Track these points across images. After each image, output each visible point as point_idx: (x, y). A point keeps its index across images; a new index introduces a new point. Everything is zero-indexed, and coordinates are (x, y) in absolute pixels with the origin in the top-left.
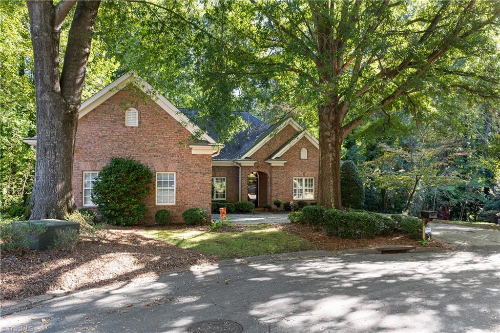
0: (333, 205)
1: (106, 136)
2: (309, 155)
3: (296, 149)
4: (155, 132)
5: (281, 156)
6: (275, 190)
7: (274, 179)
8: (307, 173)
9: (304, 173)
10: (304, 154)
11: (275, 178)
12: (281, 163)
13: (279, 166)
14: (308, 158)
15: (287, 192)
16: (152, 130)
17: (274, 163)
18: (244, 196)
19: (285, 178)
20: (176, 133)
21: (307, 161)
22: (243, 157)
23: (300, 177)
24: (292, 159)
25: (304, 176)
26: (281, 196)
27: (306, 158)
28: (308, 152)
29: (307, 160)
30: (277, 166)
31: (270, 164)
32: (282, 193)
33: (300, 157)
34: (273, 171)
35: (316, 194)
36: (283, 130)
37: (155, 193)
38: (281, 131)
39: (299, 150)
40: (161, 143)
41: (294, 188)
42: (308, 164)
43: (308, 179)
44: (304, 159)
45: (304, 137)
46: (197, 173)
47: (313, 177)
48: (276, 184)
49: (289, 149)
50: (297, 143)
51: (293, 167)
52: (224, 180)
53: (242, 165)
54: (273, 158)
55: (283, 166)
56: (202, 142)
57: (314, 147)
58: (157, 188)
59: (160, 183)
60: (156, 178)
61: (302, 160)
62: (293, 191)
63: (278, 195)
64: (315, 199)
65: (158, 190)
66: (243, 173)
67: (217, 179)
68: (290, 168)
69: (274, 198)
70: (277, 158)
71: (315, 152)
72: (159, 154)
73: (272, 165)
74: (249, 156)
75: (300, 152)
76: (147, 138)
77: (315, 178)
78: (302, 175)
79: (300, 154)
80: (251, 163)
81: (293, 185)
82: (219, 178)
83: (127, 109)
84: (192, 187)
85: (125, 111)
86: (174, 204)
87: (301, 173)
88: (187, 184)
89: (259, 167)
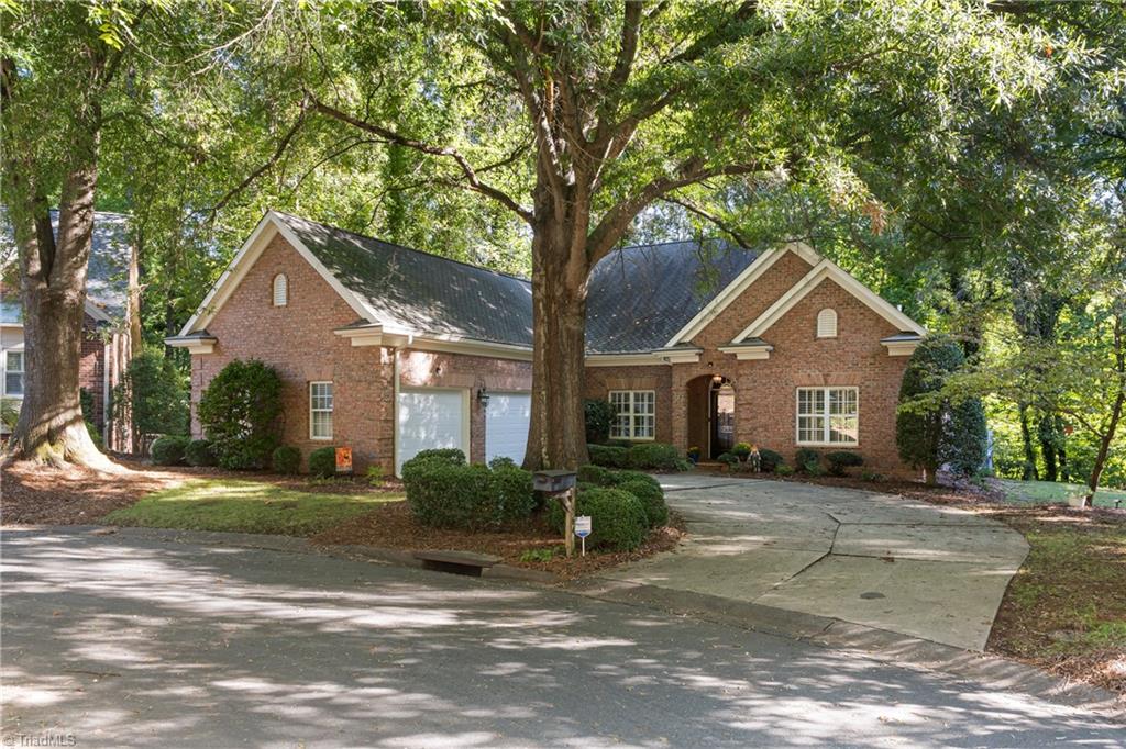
2: (842, 325)
3: (803, 314)
4: (306, 312)
5: (764, 335)
6: (747, 420)
7: (744, 393)
8: (834, 374)
9: (826, 377)
10: (827, 324)
11: (747, 389)
12: (759, 352)
13: (758, 361)
14: (838, 334)
15: (777, 424)
16: (303, 309)
17: (745, 354)
18: (677, 434)
19: (773, 389)
20: (332, 309)
21: (835, 342)
22: (671, 344)
23: (815, 385)
24: (793, 341)
25: (826, 384)
26: (762, 435)
27: (835, 335)
28: (839, 317)
29: (835, 339)
30: (752, 361)
31: (735, 355)
32: (765, 426)
33: (815, 336)
34: (741, 372)
35: (864, 431)
36: (773, 268)
37: (308, 419)
38: (768, 271)
39: (812, 315)
40: (314, 331)
41: (798, 415)
42: (838, 352)
43: (841, 392)
44: (828, 339)
45: (827, 278)
46: (360, 381)
47: (853, 385)
48: (750, 404)
49: (784, 316)
50: (805, 297)
51: (794, 359)
52: (650, 396)
53: (673, 361)
54: (737, 340)
55: (765, 360)
56: (361, 322)
57: (858, 302)
58: (312, 410)
59: (315, 401)
60: (308, 392)
61: (823, 341)
62: (794, 421)
63: (755, 433)
64: (860, 443)
65: (315, 413)
66: (676, 379)
67: (636, 396)
68: (787, 363)
69: (742, 438)
70: (748, 341)
71: (862, 317)
72: (311, 350)
73: (739, 358)
74: (687, 340)
75: (816, 319)
76: (296, 323)
77: (860, 387)
78: (819, 379)
79: (816, 326)
80: (691, 357)
81: (793, 407)
82: (640, 392)
83: (275, 276)
84: (355, 408)
85: (273, 281)
86: (330, 438)
87: (815, 374)
88: (347, 403)
89: (712, 364)
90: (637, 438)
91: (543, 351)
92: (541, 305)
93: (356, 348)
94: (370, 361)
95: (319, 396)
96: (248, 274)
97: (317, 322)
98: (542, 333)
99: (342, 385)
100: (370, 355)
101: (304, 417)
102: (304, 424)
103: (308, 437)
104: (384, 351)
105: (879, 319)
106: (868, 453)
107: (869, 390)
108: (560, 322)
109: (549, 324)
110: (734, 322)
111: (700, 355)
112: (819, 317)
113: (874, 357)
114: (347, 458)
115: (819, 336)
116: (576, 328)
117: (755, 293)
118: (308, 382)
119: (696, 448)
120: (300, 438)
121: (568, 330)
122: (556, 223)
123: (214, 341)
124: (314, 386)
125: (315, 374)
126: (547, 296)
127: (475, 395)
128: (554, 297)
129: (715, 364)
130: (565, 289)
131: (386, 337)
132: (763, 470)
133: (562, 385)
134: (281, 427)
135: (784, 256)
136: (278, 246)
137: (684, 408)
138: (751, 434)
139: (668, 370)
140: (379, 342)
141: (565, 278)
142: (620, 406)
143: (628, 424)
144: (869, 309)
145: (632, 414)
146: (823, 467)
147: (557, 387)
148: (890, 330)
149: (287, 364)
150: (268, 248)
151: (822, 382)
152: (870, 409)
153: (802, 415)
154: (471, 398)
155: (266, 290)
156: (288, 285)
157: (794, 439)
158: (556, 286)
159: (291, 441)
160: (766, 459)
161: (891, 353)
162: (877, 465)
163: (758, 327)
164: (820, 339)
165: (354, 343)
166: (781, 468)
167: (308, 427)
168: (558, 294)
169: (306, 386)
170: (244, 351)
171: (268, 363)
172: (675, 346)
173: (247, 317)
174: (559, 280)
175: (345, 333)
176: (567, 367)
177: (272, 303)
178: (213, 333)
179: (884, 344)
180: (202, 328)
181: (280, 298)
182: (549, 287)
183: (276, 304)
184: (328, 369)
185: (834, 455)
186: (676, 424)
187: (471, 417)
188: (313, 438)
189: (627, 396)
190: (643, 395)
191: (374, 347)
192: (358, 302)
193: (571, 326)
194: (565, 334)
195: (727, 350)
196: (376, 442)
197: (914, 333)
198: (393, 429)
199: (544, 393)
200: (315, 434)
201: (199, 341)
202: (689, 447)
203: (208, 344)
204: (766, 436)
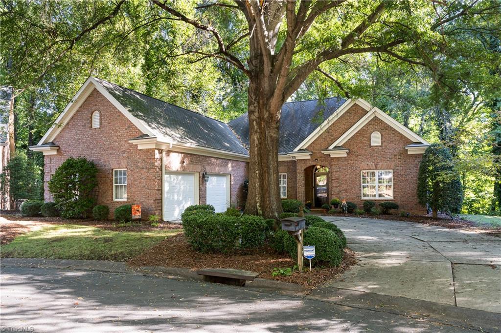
1: (80, 139)
2: (384, 139)
3: (364, 133)
4: (111, 131)
5: (344, 145)
6: (336, 187)
7: (334, 173)
8: (380, 164)
9: (376, 165)
10: (376, 139)
11: (336, 172)
12: (343, 154)
13: (341, 158)
14: (382, 144)
15: (352, 189)
16: (109, 130)
17: (334, 154)
18: (300, 195)
19: (349, 172)
20: (126, 129)
21: (380, 148)
22: (296, 150)
23: (371, 169)
24: (359, 148)
25: (376, 169)
26: (344, 194)
27: (380, 144)
28: (382, 136)
29: (380, 146)
30: (338, 158)
31: (329, 155)
32: (346, 191)
33: (370, 145)
34: (333, 163)
35: (396, 192)
36: (347, 112)
37: (112, 189)
38: (345, 113)
39: (368, 135)
40: (116, 141)
41: (362, 184)
42: (382, 153)
44: (377, 146)
45: (376, 117)
46: (143, 168)
47: (390, 169)
48: (338, 179)
49: (354, 135)
50: (365, 126)
51: (360, 157)
52: (284, 176)
53: (297, 158)
54: (331, 147)
55: (345, 157)
56: (144, 136)
57: (391, 128)
58: (114, 185)
59: (116, 179)
60: (112, 175)
61: (374, 148)
62: (360, 187)
63: (340, 193)
64: (394, 198)
65: (116, 186)
66: (299, 167)
68: (356, 159)
69: (334, 196)
70: (336, 148)
71: (393, 135)
72: (114, 152)
73: (331, 156)
74: (304, 148)
75: (370, 137)
76: (105, 137)
77: (393, 170)
78: (373, 167)
79: (370, 140)
80: (306, 156)
81: (360, 180)
83: (93, 112)
84: (140, 183)
85: (92, 115)
86: (126, 200)
87: (371, 164)
88: (135, 180)
89: (317, 159)
91: (256, 148)
92: (255, 123)
93: (140, 150)
94: (149, 157)
95: (118, 177)
96: (78, 111)
97: (117, 136)
98: (256, 138)
99: (132, 171)
100: (149, 154)
101: (111, 188)
102: (110, 192)
103: (112, 200)
104: (157, 152)
105: (402, 136)
106: (399, 203)
107: (399, 171)
108: (267, 132)
109: (261, 133)
110: (328, 139)
111: (311, 155)
112: (372, 137)
113: (400, 155)
114: (138, 211)
115: (372, 145)
116: (275, 135)
117: (339, 124)
118: (112, 170)
119: (309, 201)
120: (108, 200)
121: (271, 137)
122: (265, 76)
123: (58, 148)
124: (116, 171)
125: (117, 165)
126: (259, 118)
127: (201, 176)
128: (263, 118)
129: (319, 159)
130: (270, 113)
131: (158, 143)
132: (349, 212)
133: (268, 167)
134: (97, 194)
135: (353, 106)
136: (95, 96)
137: (303, 182)
138: (339, 194)
139: (294, 163)
140: (153, 146)
141: (270, 107)
144: (397, 131)
146: (379, 210)
147: (266, 169)
148: (408, 142)
149: (100, 160)
150: (89, 97)
151: (374, 168)
152: (399, 180)
153: (364, 184)
154: (199, 177)
155: (88, 119)
156: (101, 117)
157: (361, 196)
158: (265, 111)
159: (103, 202)
161: (409, 153)
162: (403, 208)
163: (341, 141)
164: (372, 146)
165: (139, 147)
166: (358, 210)
167: (113, 194)
168: (265, 116)
169: (111, 171)
170: (75, 153)
171: (89, 159)
172: (298, 151)
173: (77, 134)
174: (266, 109)
175: (134, 142)
176: (271, 157)
177: (91, 127)
178: (57, 144)
179: (406, 148)
180: (51, 141)
181: (96, 124)
182: (261, 112)
183: (93, 127)
184: (124, 163)
185: (385, 204)
186: (299, 190)
187: (200, 188)
188: (115, 200)
190: (280, 176)
191: (151, 149)
192: (141, 125)
193: (272, 134)
194: (269, 139)
195: (326, 152)
196: (153, 201)
197: (421, 143)
198: (161, 194)
199: (257, 172)
200: (116, 198)
201: (49, 148)
202: (306, 201)
203: (54, 149)
204: (346, 195)
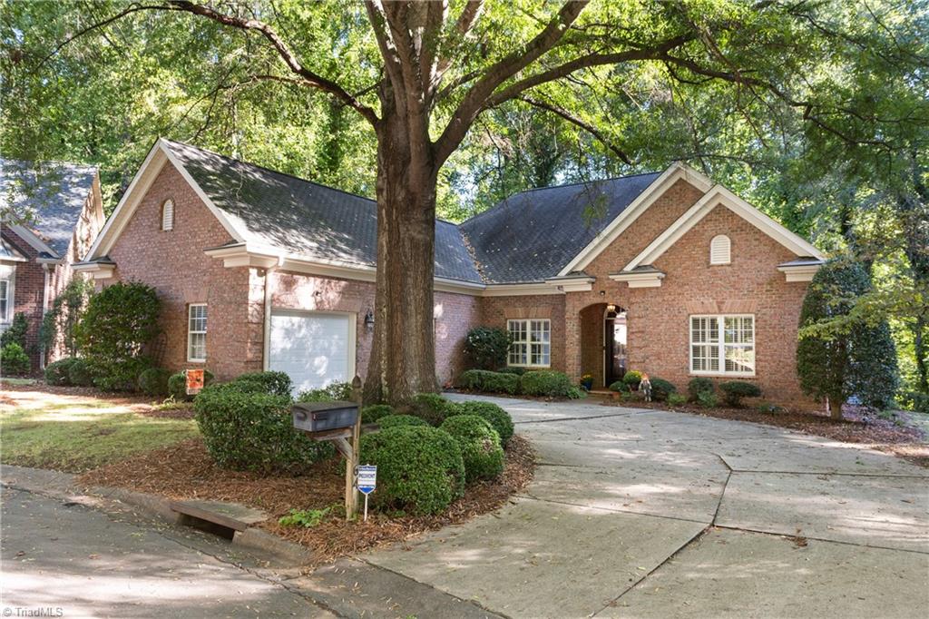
0: (383, 375)
1: (144, 250)
2: (737, 251)
3: (696, 240)
4: (188, 235)
5: (656, 262)
6: (640, 348)
7: (633, 320)
8: (728, 302)
9: (720, 304)
10: (721, 251)
11: (638, 317)
12: (652, 281)
13: (650, 288)
14: (733, 260)
15: (670, 353)
16: (185, 233)
17: (636, 282)
18: (571, 361)
19: (666, 317)
20: (209, 231)
21: (729, 269)
22: (563, 273)
23: (708, 313)
24: (686, 268)
25: (720, 311)
26: (654, 363)
27: (729, 262)
28: (733, 244)
29: (730, 265)
30: (644, 289)
31: (626, 283)
32: (658, 356)
33: (709, 263)
34: (633, 300)
35: (760, 360)
36: (665, 196)
37: (186, 341)
38: (659, 200)
39: (704, 243)
40: (193, 253)
41: (692, 344)
42: (732, 279)
43: (736, 321)
44: (722, 265)
45: (720, 204)
46: (231, 303)
47: (749, 313)
48: (643, 332)
49: (676, 243)
50: (697, 224)
51: (687, 287)
52: (546, 324)
53: (567, 290)
54: (629, 268)
55: (657, 288)
56: (231, 242)
57: (752, 228)
58: (190, 332)
59: (193, 321)
60: (187, 315)
61: (716, 268)
62: (688, 350)
63: (647, 360)
64: (757, 374)
65: (194, 335)
66: (569, 307)
67: (533, 324)
68: (679, 291)
69: (635, 366)
70: (639, 269)
71: (757, 243)
72: (191, 272)
73: (630, 286)
74: (580, 269)
75: (709, 246)
76: (179, 246)
77: (756, 315)
78: (713, 308)
79: (709, 252)
80: (583, 285)
81: (687, 336)
82: (536, 320)
83: (164, 202)
84: (225, 329)
85: (162, 207)
86: (203, 361)
87: (710, 302)
88: (219, 325)
89: (604, 292)
90: (534, 365)
91: (385, 263)
92: (384, 211)
93: (228, 269)
94: (240, 283)
95: (196, 318)
96: (143, 201)
97: (196, 244)
99: (215, 307)
100: (240, 276)
101: (183, 339)
102: (183, 346)
103: (186, 359)
104: (253, 272)
105: (774, 244)
106: (766, 383)
107: (767, 318)
108: (402, 229)
109: (390, 232)
110: (626, 251)
111: (593, 283)
112: (712, 244)
113: (770, 284)
114: (198, 380)
115: (712, 263)
116: (420, 237)
117: (648, 221)
118: (188, 305)
119: (589, 376)
120: (178, 361)
121: (412, 239)
122: (397, 118)
123: (113, 266)
124: (193, 308)
125: (192, 295)
126: (388, 201)
127: (363, 320)
128: (395, 202)
129: (607, 292)
130: (408, 192)
131: (253, 256)
132: (654, 399)
133: (403, 299)
134: (163, 349)
135: (675, 184)
136: (168, 173)
137: (577, 336)
138: (644, 362)
139: (562, 298)
140: (246, 262)
141: (408, 180)
142: (518, 334)
143: (524, 351)
144: (764, 235)
145: (528, 342)
146: (717, 397)
147: (398, 303)
148: (787, 256)
149: (170, 287)
150: (160, 175)
151: (716, 309)
152: (767, 337)
153: (696, 344)
154: (357, 323)
155: (157, 215)
156: (174, 210)
157: (688, 368)
158: (398, 188)
159: (171, 363)
160: (658, 388)
161: (789, 279)
162: (776, 395)
163: (650, 254)
164: (713, 266)
165: (227, 264)
166: (673, 397)
167: (186, 350)
168: (400, 198)
169: (185, 307)
170: (136, 272)
171: (152, 284)
172: (568, 274)
173: (140, 241)
174: (401, 181)
175: (216, 254)
177: (161, 228)
178: (113, 259)
179: (780, 269)
180: (104, 254)
181: (168, 225)
182: (391, 191)
183: (164, 229)
184: (204, 291)
185: (729, 385)
186: (569, 352)
187: (357, 342)
188: (190, 360)
189: (524, 326)
190: (539, 324)
191: (243, 267)
192: (234, 223)
193: (414, 234)
194: (407, 243)
195: (619, 278)
196: (243, 364)
197: (813, 258)
198: (262, 351)
199: (385, 310)
200: (194, 357)
201: (97, 265)
202: (583, 374)
203: (108, 269)
204: (658, 364)
